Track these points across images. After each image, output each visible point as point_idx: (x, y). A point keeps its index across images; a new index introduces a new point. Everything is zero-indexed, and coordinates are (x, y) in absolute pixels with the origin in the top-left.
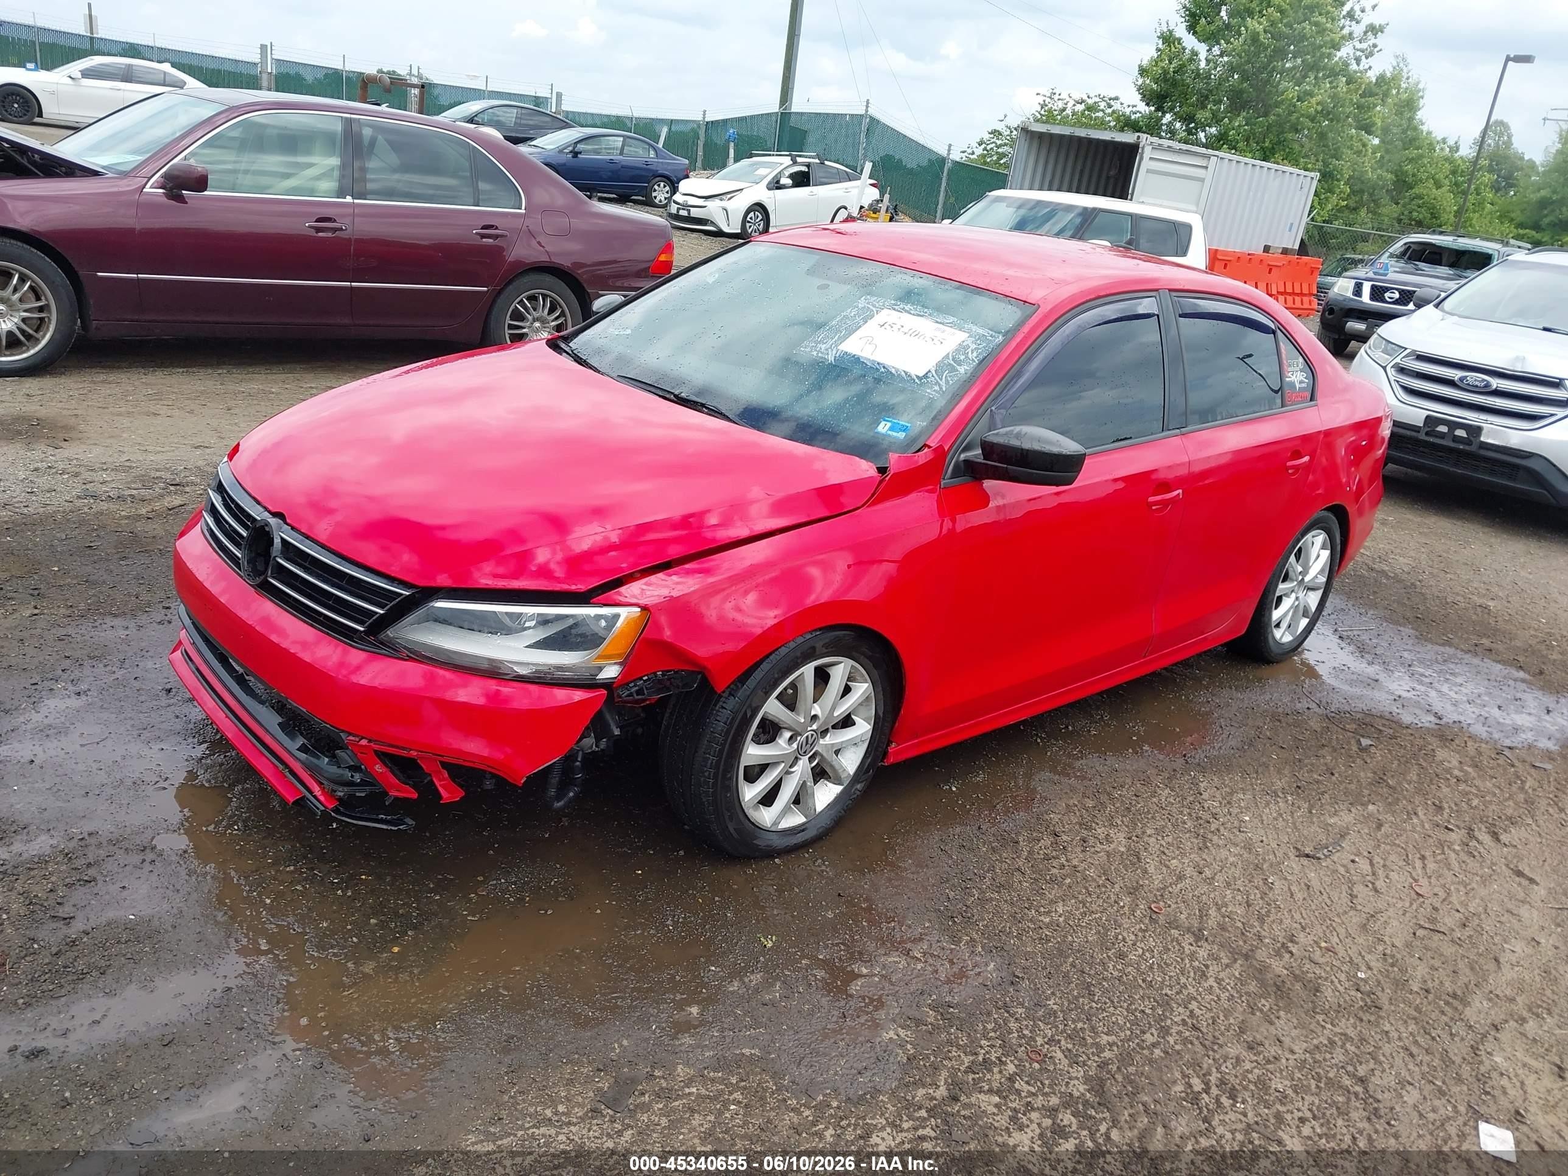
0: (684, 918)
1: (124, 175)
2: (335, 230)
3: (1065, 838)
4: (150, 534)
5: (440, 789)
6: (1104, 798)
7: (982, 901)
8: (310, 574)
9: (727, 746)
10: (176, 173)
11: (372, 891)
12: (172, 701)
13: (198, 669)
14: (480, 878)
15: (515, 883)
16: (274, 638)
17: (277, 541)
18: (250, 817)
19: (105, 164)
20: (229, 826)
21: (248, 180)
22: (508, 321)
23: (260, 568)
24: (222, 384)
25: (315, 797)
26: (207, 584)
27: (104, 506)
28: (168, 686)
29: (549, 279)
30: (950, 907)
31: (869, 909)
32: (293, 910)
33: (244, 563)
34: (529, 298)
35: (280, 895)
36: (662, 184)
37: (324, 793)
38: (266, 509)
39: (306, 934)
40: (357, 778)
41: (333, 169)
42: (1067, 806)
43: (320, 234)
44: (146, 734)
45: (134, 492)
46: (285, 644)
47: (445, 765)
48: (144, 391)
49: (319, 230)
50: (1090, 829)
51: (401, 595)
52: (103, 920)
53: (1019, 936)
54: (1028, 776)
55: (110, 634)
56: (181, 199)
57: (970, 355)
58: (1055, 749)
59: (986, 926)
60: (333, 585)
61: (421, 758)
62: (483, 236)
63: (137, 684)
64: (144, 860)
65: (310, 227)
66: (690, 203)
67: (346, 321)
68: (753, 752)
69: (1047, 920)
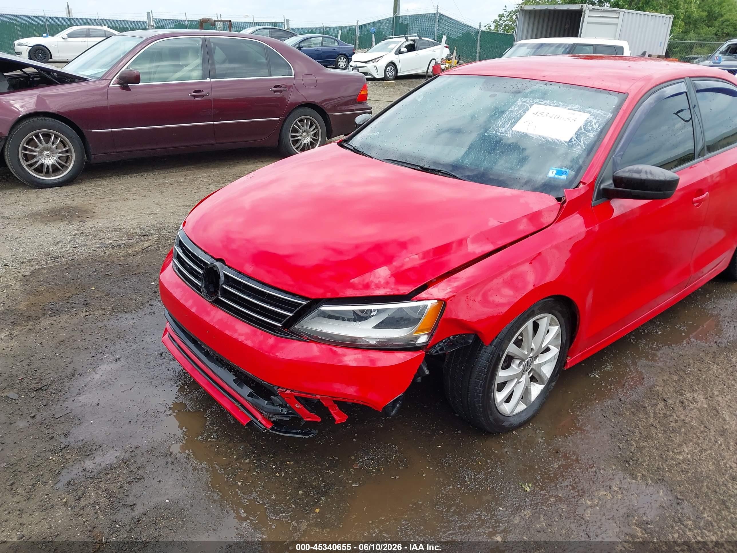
0: (474, 475)
1: (100, 79)
2: (203, 96)
3: (670, 402)
4: (136, 264)
5: (334, 415)
6: (682, 373)
7: (640, 449)
8: (245, 294)
9: (489, 374)
10: (124, 75)
11: (296, 472)
12: (164, 360)
13: (179, 346)
14: (353, 458)
15: (373, 459)
16: (227, 332)
17: (222, 275)
18: (219, 429)
19: (89, 75)
20: (209, 436)
21: (157, 76)
22: (291, 134)
23: (212, 290)
24: (156, 180)
25: (259, 422)
26: (182, 301)
27: (111, 251)
28: (161, 352)
29: (308, 110)
30: (623, 455)
31: (577, 460)
32: (255, 489)
33: (203, 289)
34: (300, 121)
35: (245, 479)
36: (342, 58)
37: (264, 418)
38: (212, 257)
39: (265, 504)
40: (285, 411)
41: (198, 66)
42: (664, 381)
43: (196, 99)
44: (154, 382)
45: (124, 242)
46: (235, 336)
47: (335, 402)
48: (120, 187)
49: (195, 97)
50: (682, 394)
51: (302, 304)
52: (152, 504)
53: (669, 470)
54: (635, 364)
55: (126, 323)
56: (127, 89)
57: (594, 126)
58: (642, 345)
59: (648, 465)
60: (259, 300)
61: (323, 399)
62: (275, 91)
63: (144, 352)
64: (167, 463)
65: (191, 96)
66: (358, 66)
67: (213, 142)
68: (502, 374)
69: (681, 458)
